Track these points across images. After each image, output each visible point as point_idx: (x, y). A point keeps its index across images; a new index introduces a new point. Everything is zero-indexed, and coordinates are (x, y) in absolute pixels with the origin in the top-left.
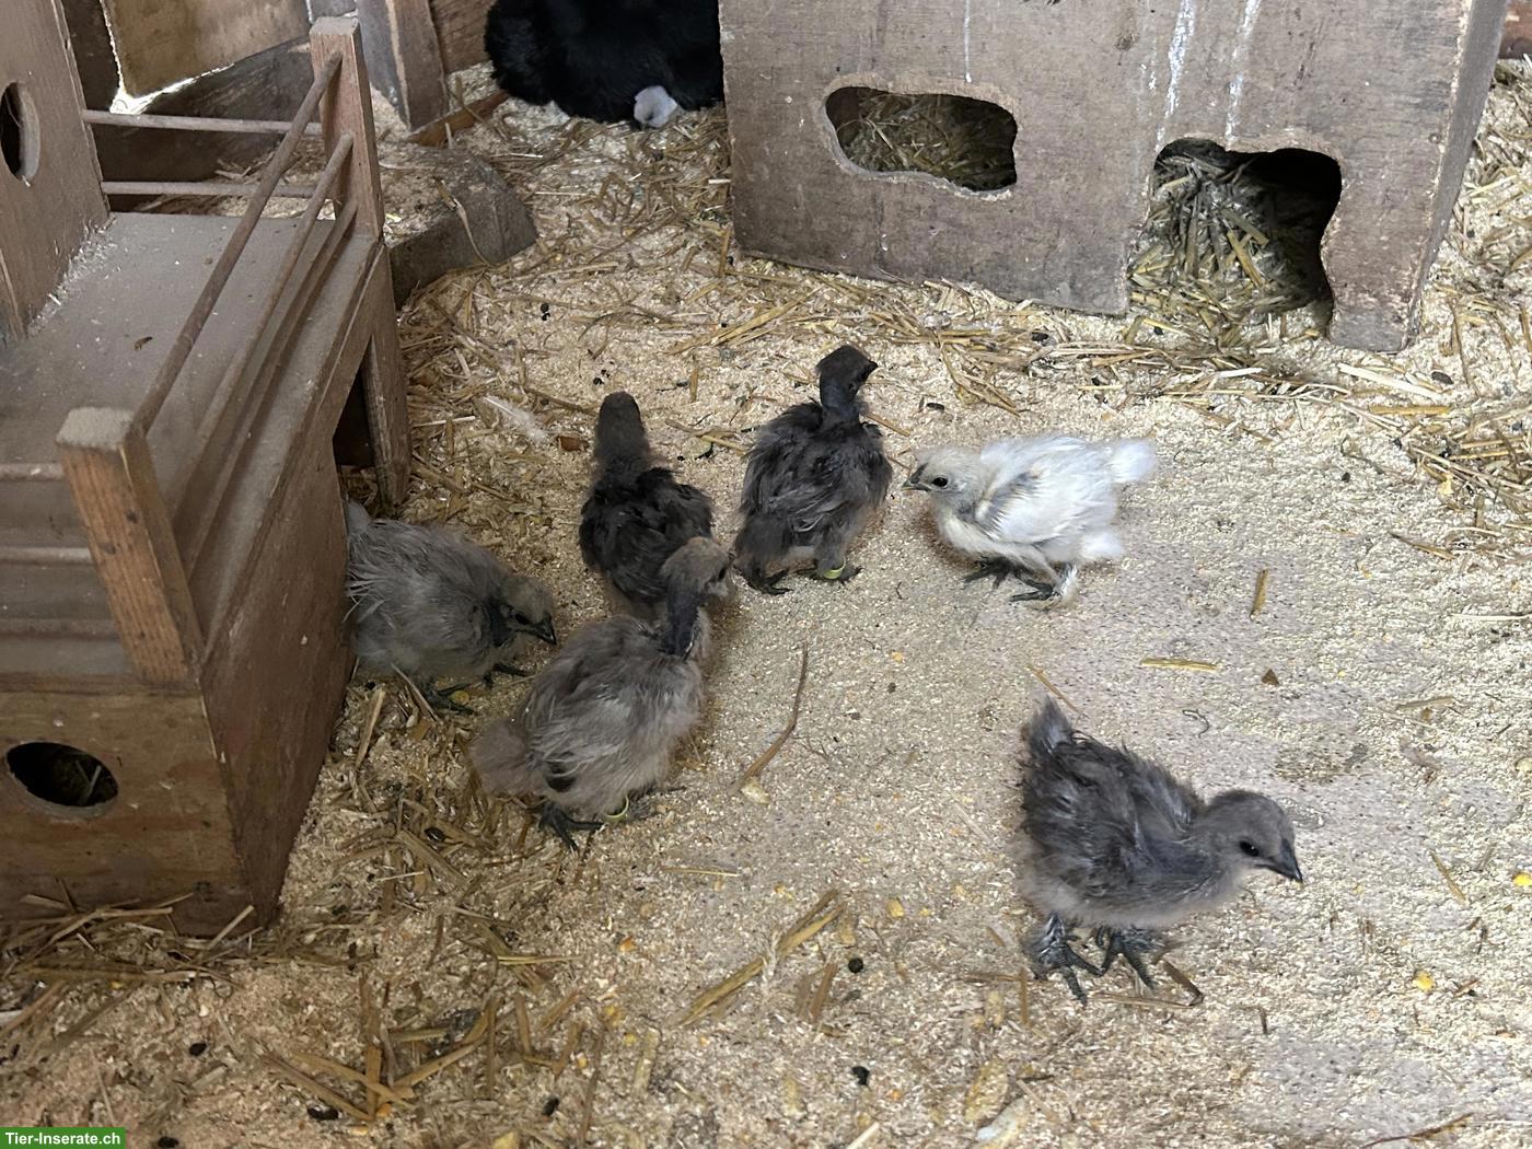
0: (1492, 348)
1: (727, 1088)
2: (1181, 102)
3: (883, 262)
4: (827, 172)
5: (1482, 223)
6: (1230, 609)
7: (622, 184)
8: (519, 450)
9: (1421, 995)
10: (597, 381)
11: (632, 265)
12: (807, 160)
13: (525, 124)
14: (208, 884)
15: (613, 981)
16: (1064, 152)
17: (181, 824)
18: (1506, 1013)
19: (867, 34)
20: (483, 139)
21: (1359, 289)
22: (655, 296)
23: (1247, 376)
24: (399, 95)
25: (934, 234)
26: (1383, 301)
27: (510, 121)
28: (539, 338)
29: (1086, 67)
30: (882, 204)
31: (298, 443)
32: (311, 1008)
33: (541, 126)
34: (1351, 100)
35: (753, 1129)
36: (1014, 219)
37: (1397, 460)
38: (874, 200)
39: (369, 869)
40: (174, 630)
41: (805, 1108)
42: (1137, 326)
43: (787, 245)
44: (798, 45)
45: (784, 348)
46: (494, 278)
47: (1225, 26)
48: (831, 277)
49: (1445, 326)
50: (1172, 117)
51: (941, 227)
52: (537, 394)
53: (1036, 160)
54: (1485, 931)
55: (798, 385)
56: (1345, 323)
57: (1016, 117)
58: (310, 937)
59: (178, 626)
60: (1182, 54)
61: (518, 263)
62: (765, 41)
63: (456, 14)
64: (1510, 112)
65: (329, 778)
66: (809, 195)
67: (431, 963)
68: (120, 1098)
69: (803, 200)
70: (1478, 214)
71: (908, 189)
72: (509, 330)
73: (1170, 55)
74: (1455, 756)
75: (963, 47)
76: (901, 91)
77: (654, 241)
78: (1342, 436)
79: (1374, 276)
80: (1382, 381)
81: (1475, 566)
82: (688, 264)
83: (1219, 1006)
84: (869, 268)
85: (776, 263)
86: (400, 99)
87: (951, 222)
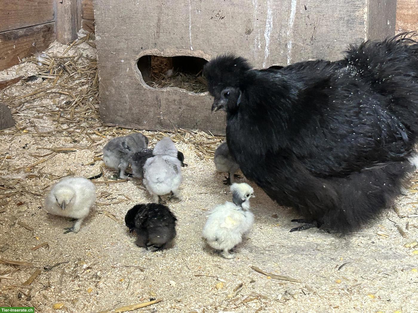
2: (270, 52)
4: (138, 89)
19: (153, 34)
29: (235, 42)
30: (160, 100)
34: (330, 47)
38: (157, 99)
44: (126, 40)
47: (283, 23)
50: (268, 58)
51: (183, 107)
60: (269, 34)
62: (113, 39)
66: (131, 98)
71: (170, 93)
73: (265, 35)
75: (189, 37)
76: (167, 55)
84: (156, 126)
85: (118, 128)
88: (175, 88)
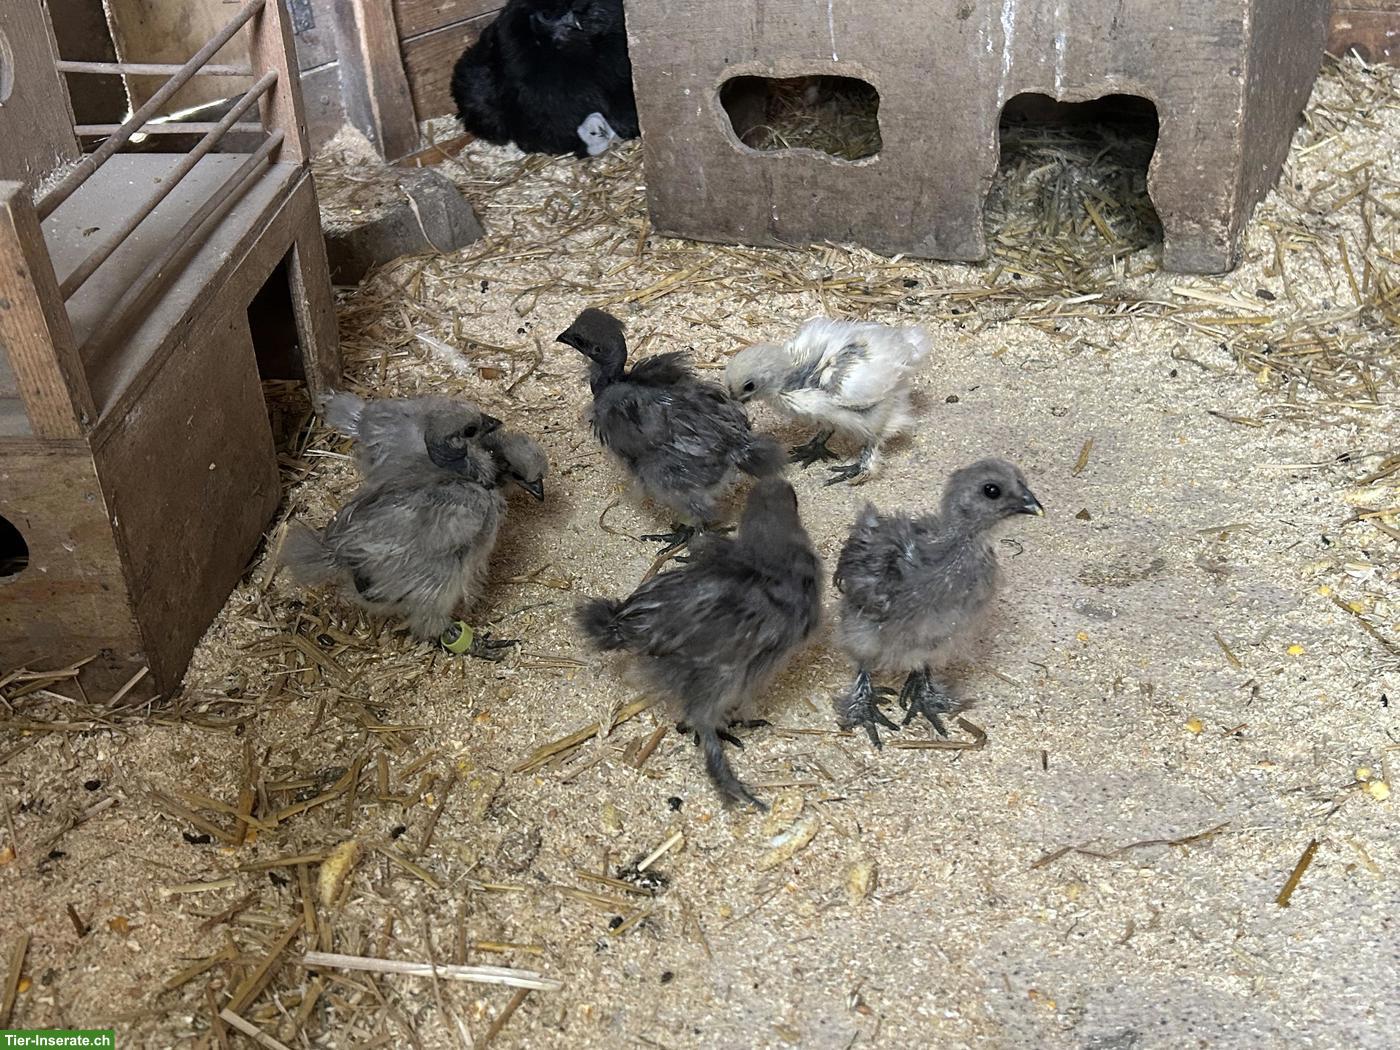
0: (1311, 269)
1: (555, 813)
2: (1015, 60)
3: (774, 230)
4: (723, 154)
5: (1309, 177)
6: (1055, 469)
7: (564, 198)
8: (445, 377)
9: (1190, 736)
10: (521, 331)
11: (565, 253)
12: (706, 144)
13: (488, 161)
14: (111, 650)
15: (466, 742)
16: (920, 116)
17: (84, 588)
18: (1269, 749)
19: (749, 27)
20: (449, 170)
21: (1183, 217)
22: (581, 273)
23: (1091, 302)
24: (374, 131)
25: (816, 201)
26: (1205, 226)
27: (474, 158)
28: (476, 305)
29: (933, 38)
30: (771, 178)
31: (207, 293)
32: (196, 759)
33: (501, 161)
34: (1158, 44)
35: (572, 844)
36: (883, 181)
37: (1223, 360)
38: (764, 175)
39: (265, 665)
40: (64, 386)
41: (621, 826)
42: (998, 273)
43: (694, 223)
44: (692, 42)
45: (685, 300)
46: (442, 262)
48: (732, 249)
49: (1268, 253)
50: (1009, 75)
51: (821, 194)
52: (467, 341)
53: (897, 125)
54: (1256, 689)
55: (693, 325)
56: (1175, 250)
57: (878, 88)
58: (203, 708)
59: (68, 384)
60: (1012, 18)
61: (466, 252)
62: (665, 41)
63: (427, 70)
64: (1336, 92)
65: (239, 598)
66: (709, 176)
67: (311, 734)
68: (22, 824)
69: (703, 179)
70: (1305, 170)
71: (792, 162)
72: (451, 300)
73: (1002, 19)
74: (1245, 565)
75: (828, 31)
76: (781, 75)
77: (587, 237)
78: (1174, 343)
79: (1195, 205)
80: (1210, 299)
81: (1282, 431)
82: (613, 250)
83: (1005, 749)
84: (763, 236)
85: (687, 240)
86: (376, 134)
87: (829, 189)
88: (803, 149)
